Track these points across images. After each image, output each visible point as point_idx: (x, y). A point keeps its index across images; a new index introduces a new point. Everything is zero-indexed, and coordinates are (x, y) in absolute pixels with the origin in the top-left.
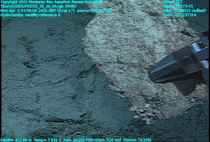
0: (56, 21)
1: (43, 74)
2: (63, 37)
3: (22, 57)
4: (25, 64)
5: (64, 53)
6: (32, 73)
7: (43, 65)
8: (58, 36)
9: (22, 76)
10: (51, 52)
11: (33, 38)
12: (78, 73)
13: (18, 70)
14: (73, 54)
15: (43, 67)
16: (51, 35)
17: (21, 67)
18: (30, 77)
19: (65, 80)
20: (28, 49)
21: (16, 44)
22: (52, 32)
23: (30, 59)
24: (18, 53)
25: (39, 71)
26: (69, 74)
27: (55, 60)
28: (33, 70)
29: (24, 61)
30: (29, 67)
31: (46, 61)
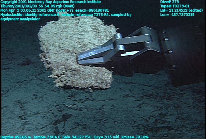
0: (38, 90)
1: (31, 123)
2: (43, 99)
3: (18, 113)
4: (20, 117)
5: (44, 109)
6: (25, 123)
7: (31, 117)
8: (39, 98)
9: (18, 125)
10: (36, 109)
11: (24, 101)
12: (54, 121)
13: (16, 121)
14: (50, 110)
15: (31, 119)
16: (36, 98)
17: (17, 120)
18: (23, 126)
19: (46, 126)
20: (21, 108)
21: (14, 105)
22: (36, 96)
23: (23, 114)
24: (15, 110)
25: (29, 121)
26: (48, 123)
27: (39, 114)
28: (26, 121)
29: (20, 116)
30: (22, 119)
31: (33, 115)
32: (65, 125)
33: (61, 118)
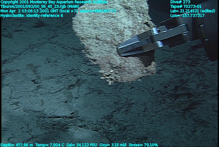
0: (51, 54)
1: (45, 87)
2: (57, 63)
3: (31, 77)
4: (33, 81)
5: (57, 74)
6: (38, 87)
7: (45, 81)
8: (53, 63)
9: (31, 89)
10: (49, 73)
11: (37, 65)
12: (68, 86)
13: (28, 85)
14: (64, 74)
15: (45, 83)
16: (49, 62)
17: (30, 83)
18: (36, 89)
19: (60, 91)
20: (34, 71)
21: (26, 68)
23: (36, 78)
24: (28, 74)
25: (42, 85)
26: (62, 87)
27: (52, 78)
28: (39, 85)
29: (32, 79)
30: (35, 83)
31: (46, 79)
32: (79, 90)
33: (75, 83)
